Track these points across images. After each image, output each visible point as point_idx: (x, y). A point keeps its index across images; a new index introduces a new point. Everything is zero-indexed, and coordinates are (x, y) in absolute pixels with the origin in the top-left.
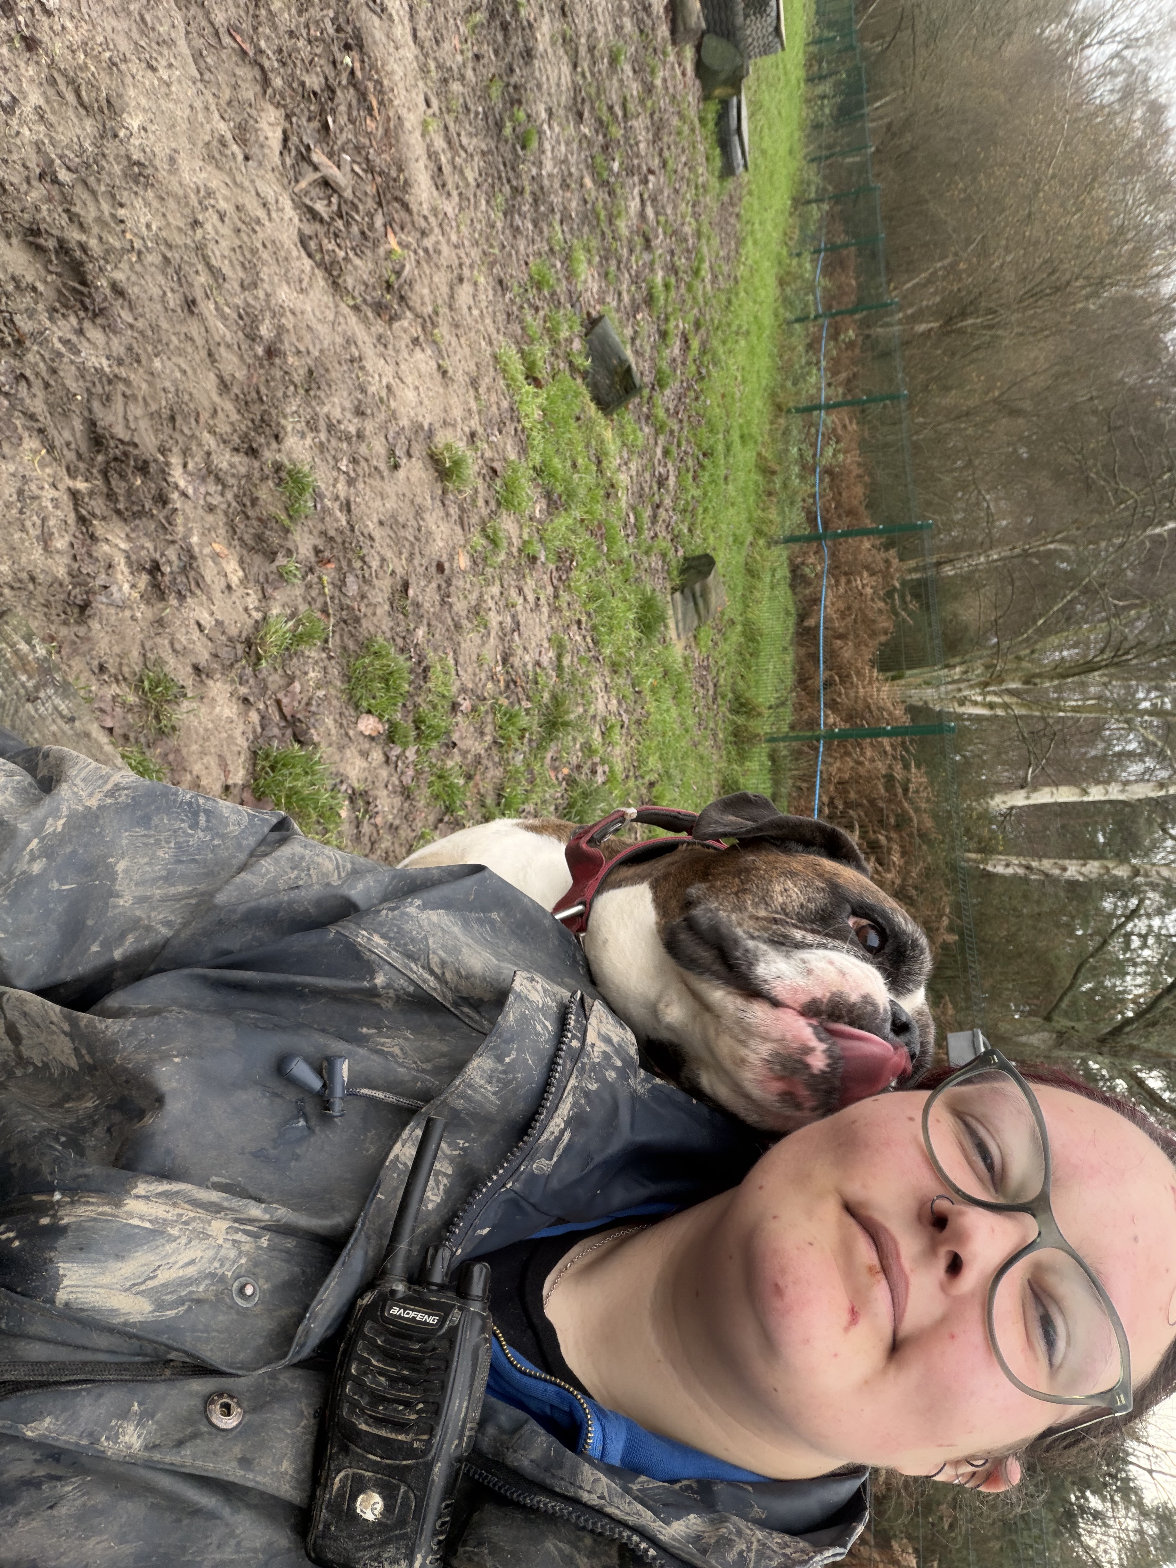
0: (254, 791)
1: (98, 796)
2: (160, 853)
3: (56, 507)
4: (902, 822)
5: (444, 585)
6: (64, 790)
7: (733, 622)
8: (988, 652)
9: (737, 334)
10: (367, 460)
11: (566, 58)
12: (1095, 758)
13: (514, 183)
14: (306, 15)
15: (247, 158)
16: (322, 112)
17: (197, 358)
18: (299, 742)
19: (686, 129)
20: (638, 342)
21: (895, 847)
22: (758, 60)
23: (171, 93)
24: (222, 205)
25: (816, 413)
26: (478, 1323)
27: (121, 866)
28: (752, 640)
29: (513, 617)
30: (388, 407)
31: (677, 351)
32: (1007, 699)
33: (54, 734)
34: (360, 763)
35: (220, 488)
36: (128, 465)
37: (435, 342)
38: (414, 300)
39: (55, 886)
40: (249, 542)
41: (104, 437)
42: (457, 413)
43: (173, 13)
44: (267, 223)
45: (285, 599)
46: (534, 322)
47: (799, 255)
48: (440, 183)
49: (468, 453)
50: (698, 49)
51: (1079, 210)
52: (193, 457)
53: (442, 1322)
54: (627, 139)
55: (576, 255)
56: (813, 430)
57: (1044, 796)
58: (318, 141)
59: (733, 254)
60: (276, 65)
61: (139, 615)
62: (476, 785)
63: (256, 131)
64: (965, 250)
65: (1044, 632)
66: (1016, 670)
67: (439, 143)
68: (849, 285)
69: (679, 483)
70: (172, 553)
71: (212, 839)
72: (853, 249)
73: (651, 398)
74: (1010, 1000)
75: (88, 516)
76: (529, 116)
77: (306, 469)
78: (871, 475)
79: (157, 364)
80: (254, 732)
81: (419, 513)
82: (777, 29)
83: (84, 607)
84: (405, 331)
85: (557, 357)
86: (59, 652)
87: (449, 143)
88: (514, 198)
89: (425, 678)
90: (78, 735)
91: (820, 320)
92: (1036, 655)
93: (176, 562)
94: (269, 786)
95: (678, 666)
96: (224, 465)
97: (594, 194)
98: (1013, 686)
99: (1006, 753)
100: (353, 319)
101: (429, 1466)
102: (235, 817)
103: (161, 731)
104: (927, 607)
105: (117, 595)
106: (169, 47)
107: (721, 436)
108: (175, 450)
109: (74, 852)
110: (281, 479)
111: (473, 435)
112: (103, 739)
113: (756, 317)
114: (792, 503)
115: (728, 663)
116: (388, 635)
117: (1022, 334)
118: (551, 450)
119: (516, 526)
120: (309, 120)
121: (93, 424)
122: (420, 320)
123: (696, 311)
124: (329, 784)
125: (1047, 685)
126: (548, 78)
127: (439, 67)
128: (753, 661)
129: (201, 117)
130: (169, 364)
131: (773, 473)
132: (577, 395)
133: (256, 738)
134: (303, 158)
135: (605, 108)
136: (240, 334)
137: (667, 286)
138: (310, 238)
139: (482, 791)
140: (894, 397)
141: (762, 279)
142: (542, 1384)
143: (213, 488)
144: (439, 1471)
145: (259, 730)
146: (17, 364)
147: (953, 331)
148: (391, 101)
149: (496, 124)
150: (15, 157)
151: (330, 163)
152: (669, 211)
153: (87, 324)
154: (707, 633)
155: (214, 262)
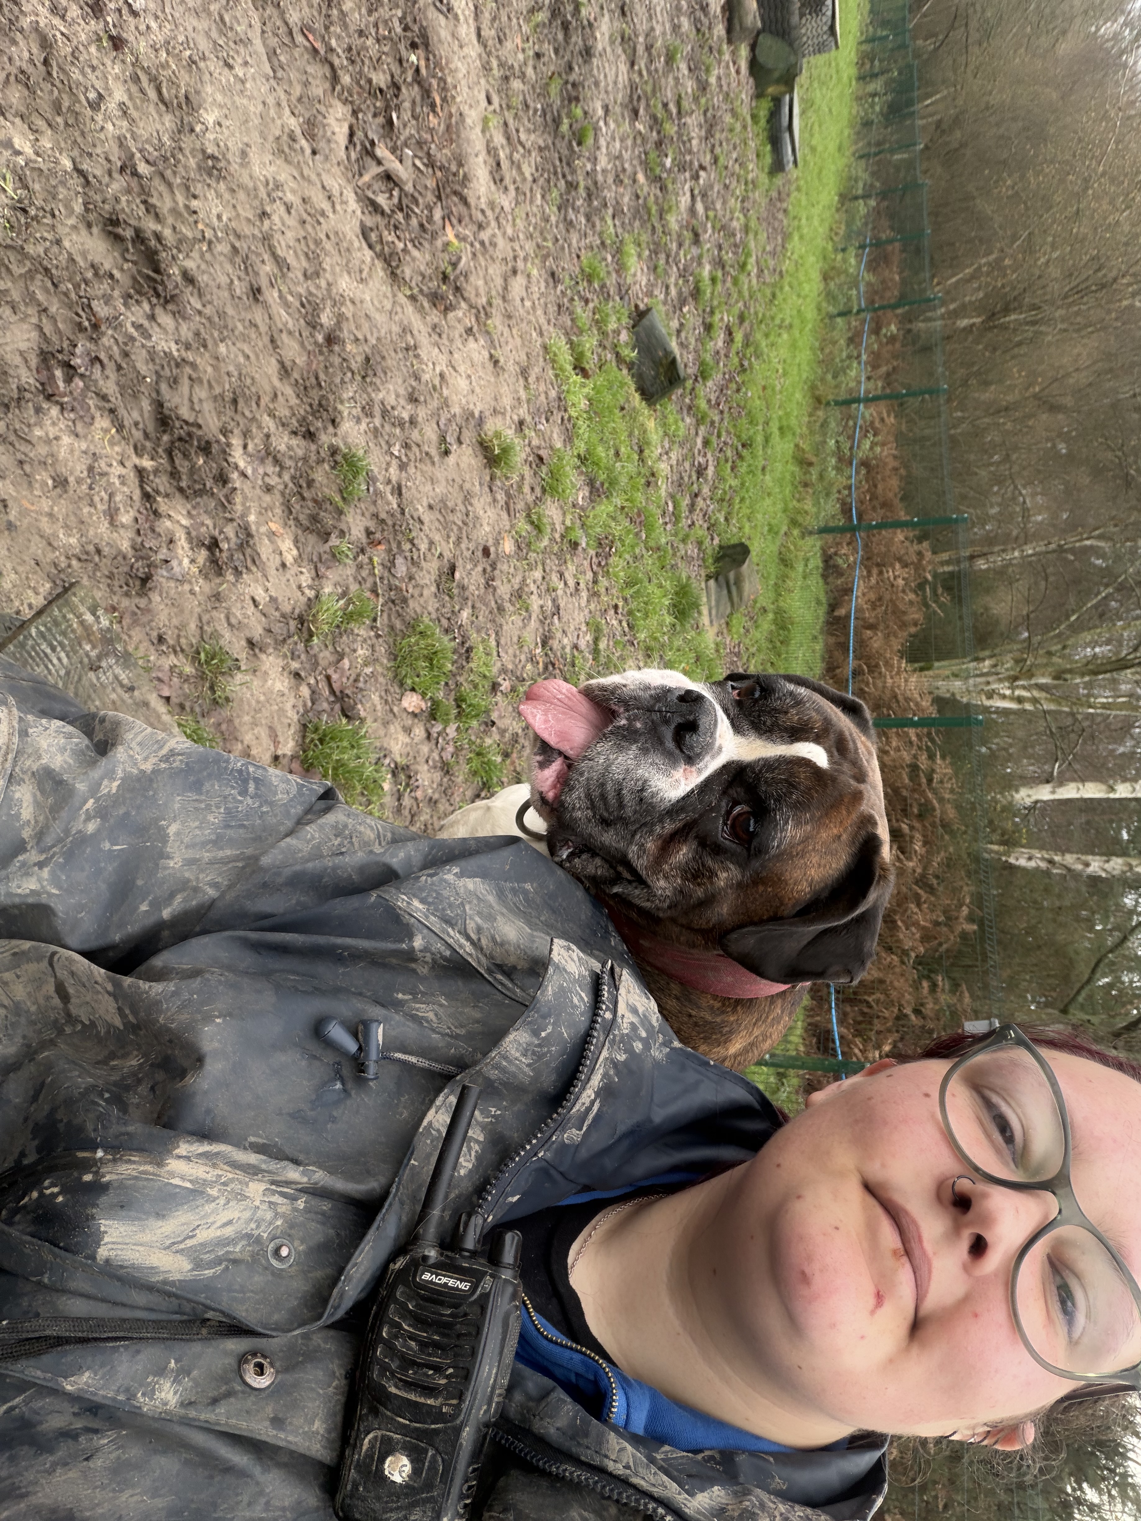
0: (303, 762)
1: (153, 760)
2: (211, 818)
3: (123, 483)
4: (925, 812)
5: (489, 569)
6: (120, 753)
7: (765, 610)
8: (1019, 646)
9: (780, 327)
10: (418, 446)
11: (623, 57)
12: (1123, 755)
13: (569, 178)
14: (376, 14)
15: (314, 153)
16: (387, 108)
17: (260, 344)
18: (347, 716)
19: (738, 126)
20: (683, 335)
21: (918, 836)
22: (812, 58)
23: (246, 89)
24: (290, 197)
25: (854, 406)
26: (510, 1290)
27: (173, 829)
28: (784, 628)
29: (554, 600)
30: (441, 394)
31: (720, 344)
32: (1036, 693)
33: (114, 702)
34: (403, 738)
35: (277, 469)
36: (192, 445)
37: (488, 333)
38: (469, 291)
39: (106, 846)
40: (304, 522)
41: (170, 417)
42: (507, 401)
43: (250, 13)
44: (331, 215)
45: (337, 578)
46: (583, 314)
47: (844, 250)
48: (497, 178)
49: (516, 441)
50: (753, 47)
51: (1127, 208)
52: (252, 439)
53: (474, 1289)
54: (680, 135)
55: (626, 248)
56: (851, 423)
57: (1070, 792)
58: (383, 136)
59: (779, 248)
60: (345, 63)
61: (197, 589)
62: (513, 763)
63: (324, 126)
64: (1010, 247)
65: (1076, 629)
66: (1046, 665)
67: (499, 139)
68: (892, 280)
69: (717, 472)
70: (230, 531)
71: (261, 806)
72: (897, 245)
73: (693, 389)
74: (1027, 991)
75: (152, 493)
76: (586, 113)
77: (361, 453)
78: (906, 467)
79: (222, 349)
80: (305, 705)
81: (467, 498)
82: (832, 28)
83: (145, 580)
84: (459, 321)
85: (605, 348)
86: (120, 622)
87: (508, 139)
88: (568, 192)
89: (468, 658)
90: (137, 704)
91: (863, 315)
92: (1067, 651)
93: (234, 539)
94: (317, 758)
95: (710, 652)
96: (283, 448)
97: (646, 189)
98: (1043, 681)
99: (1033, 747)
100: (410, 309)
101: (458, 1430)
102: (284, 786)
103: (215, 702)
104: (958, 600)
105: (177, 569)
106: (246, 46)
107: (760, 428)
108: (236, 431)
109: (127, 814)
110: (336, 462)
111: (521, 423)
112: (161, 708)
113: (799, 311)
114: (828, 495)
115: (759, 650)
116: (434, 616)
117: (1065, 330)
118: (595, 438)
119: (560, 512)
120: (375, 115)
121: (160, 405)
122: (474, 311)
123: (740, 304)
124: (373, 757)
125: (1078, 681)
126: (606, 76)
127: (501, 65)
128: (783, 649)
129: (272, 112)
130: (233, 349)
131: (810, 464)
132: (622, 385)
133: (306, 712)
134: (368, 152)
135: (660, 106)
136: (302, 321)
137: (713, 280)
138: (371, 230)
139: (518, 769)
140: (933, 392)
141: (806, 272)
142: (568, 1353)
143: (271, 469)
144: (467, 1435)
145: (309, 704)
146: (93, 347)
147: (995, 327)
148: (453, 97)
149: (554, 120)
150: (99, 150)
151: (393, 158)
152: (718, 206)
153: (159, 310)
154: (739, 621)
155: (279, 252)
